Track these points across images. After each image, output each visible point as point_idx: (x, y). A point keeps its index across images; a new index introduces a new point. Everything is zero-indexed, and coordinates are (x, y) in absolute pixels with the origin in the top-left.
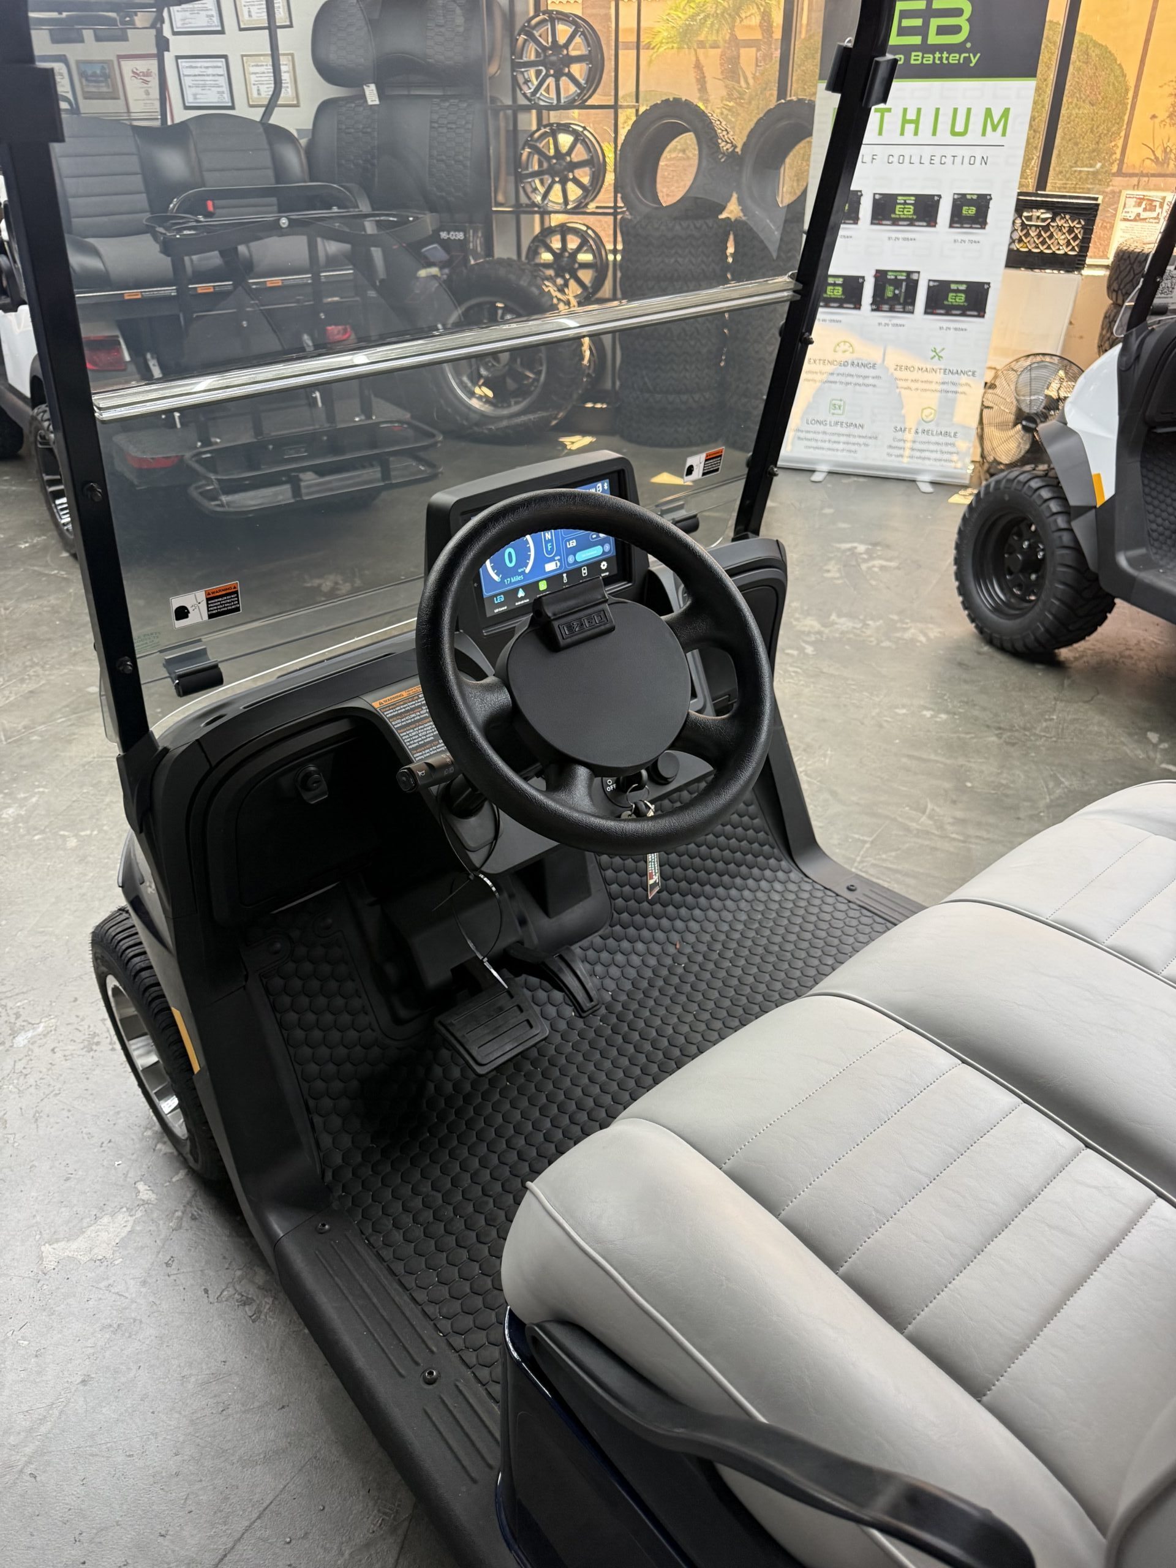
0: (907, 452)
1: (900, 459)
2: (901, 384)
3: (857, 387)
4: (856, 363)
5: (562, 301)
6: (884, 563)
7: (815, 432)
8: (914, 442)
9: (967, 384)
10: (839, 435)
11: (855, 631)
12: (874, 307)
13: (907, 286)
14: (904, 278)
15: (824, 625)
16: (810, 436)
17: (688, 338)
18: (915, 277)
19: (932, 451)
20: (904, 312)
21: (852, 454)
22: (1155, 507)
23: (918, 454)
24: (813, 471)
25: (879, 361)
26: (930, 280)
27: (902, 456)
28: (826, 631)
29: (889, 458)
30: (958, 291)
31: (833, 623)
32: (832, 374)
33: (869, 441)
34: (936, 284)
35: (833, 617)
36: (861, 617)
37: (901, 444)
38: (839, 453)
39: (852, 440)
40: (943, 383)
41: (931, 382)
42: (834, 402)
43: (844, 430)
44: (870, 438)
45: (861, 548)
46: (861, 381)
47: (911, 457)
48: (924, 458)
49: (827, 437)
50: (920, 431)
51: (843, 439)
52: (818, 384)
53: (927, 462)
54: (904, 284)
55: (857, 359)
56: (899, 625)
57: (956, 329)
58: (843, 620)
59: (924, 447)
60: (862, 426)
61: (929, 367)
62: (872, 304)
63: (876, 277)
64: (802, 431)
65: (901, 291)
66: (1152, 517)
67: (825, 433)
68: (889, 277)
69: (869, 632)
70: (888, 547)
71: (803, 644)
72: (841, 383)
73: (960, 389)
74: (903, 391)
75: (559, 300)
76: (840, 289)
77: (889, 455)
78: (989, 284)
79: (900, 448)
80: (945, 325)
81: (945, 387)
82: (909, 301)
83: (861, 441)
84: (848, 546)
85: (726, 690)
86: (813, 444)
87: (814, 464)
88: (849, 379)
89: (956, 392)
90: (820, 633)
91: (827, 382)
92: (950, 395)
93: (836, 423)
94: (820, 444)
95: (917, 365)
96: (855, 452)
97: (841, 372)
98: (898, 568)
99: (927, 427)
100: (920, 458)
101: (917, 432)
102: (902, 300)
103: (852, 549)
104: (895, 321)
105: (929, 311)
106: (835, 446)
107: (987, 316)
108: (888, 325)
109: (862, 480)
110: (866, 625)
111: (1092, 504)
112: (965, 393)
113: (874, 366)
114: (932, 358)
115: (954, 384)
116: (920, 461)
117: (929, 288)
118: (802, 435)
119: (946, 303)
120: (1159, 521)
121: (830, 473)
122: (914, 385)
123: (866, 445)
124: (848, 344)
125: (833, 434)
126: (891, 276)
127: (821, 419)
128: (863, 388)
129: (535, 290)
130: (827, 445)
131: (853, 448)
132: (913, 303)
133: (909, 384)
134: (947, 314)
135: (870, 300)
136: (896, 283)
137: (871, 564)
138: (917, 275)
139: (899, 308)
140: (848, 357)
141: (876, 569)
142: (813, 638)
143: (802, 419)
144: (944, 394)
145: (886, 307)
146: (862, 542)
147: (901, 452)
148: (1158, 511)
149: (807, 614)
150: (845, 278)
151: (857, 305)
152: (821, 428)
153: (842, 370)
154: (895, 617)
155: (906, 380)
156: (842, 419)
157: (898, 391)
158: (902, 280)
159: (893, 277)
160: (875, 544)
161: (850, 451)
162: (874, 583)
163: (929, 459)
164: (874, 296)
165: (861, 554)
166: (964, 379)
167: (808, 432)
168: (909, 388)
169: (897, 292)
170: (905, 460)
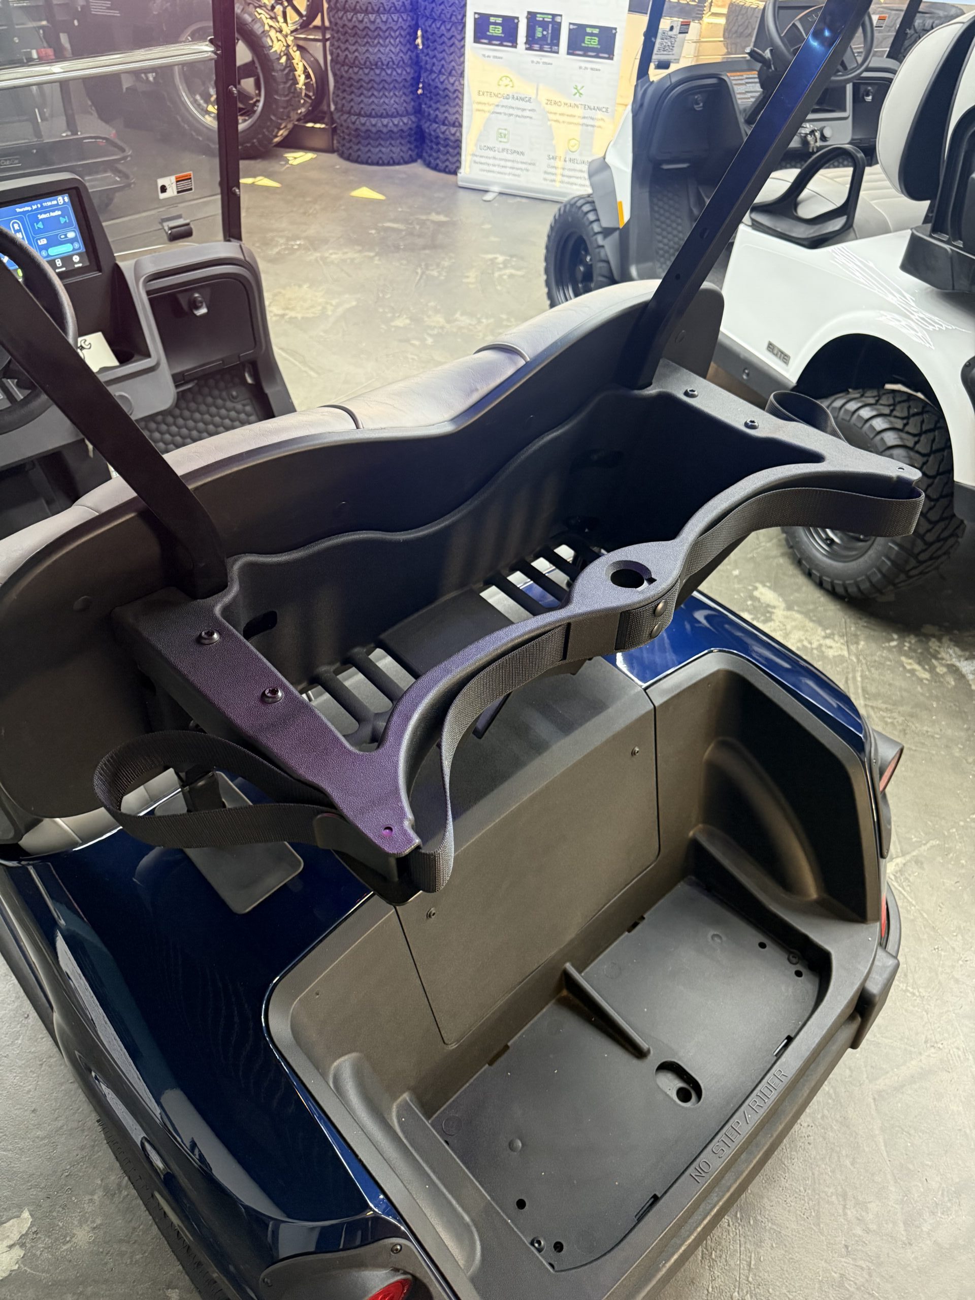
0: (559, 178)
1: (553, 183)
2: (551, 116)
3: (518, 118)
4: (515, 97)
5: (274, 28)
6: (513, 271)
7: (487, 157)
8: (564, 169)
9: (602, 120)
10: (506, 160)
11: (470, 327)
12: (527, 46)
13: (552, 27)
14: (550, 20)
15: (448, 322)
16: (483, 160)
17: (384, 67)
18: (558, 19)
19: (577, 178)
20: (551, 52)
21: (517, 178)
22: (663, 230)
23: (566, 179)
24: (486, 191)
25: (533, 97)
26: (570, 24)
27: (554, 181)
28: (448, 326)
29: (545, 182)
30: (592, 34)
31: (456, 320)
32: (497, 106)
33: (529, 167)
34: (575, 27)
35: (458, 315)
36: (479, 316)
37: (553, 171)
38: (507, 177)
39: (516, 165)
40: (584, 118)
41: (575, 116)
42: (500, 131)
43: (509, 157)
44: (530, 164)
45: (501, 258)
46: (520, 113)
47: (562, 182)
48: (572, 184)
49: (497, 162)
50: (567, 159)
51: (509, 164)
52: (487, 115)
53: (574, 187)
54: (550, 26)
55: (517, 93)
56: (505, 323)
57: (592, 69)
58: (464, 318)
59: (571, 173)
60: (522, 153)
61: (573, 103)
62: (526, 43)
63: (527, 18)
64: (476, 156)
65: (548, 33)
66: (660, 238)
67: (494, 158)
68: (538, 19)
69: (479, 328)
70: (522, 258)
71: (426, 336)
72: (505, 114)
73: (597, 123)
74: (553, 123)
75: (271, 27)
76: (500, 28)
77: (545, 179)
78: (615, 29)
79: (553, 174)
80: (583, 65)
81: (585, 121)
82: (555, 41)
83: (523, 166)
84: (490, 256)
85: (219, 357)
86: (485, 167)
87: (487, 185)
88: (511, 111)
89: (593, 126)
90: (442, 328)
91: (493, 113)
92: (589, 128)
93: (503, 150)
94: (492, 168)
95: (564, 100)
96: (519, 176)
97: (505, 104)
98: (523, 276)
99: (573, 157)
100: (568, 183)
101: (565, 161)
102: (549, 41)
103: (493, 260)
104: (545, 60)
105: (571, 51)
106: (503, 170)
107: (615, 58)
108: (538, 62)
109: (524, 200)
110: (479, 322)
111: (617, 226)
112: (600, 127)
113: (529, 100)
114: (575, 94)
115: (592, 119)
116: (569, 186)
117: (570, 30)
118: (478, 159)
119: (583, 45)
120: (666, 241)
121: (501, 194)
122: (561, 119)
123: (527, 170)
124: (508, 79)
125: (501, 159)
126: (539, 17)
127: (491, 145)
128: (522, 120)
129: (248, 18)
130: (496, 169)
131: (518, 172)
132: (558, 45)
133: (557, 117)
134: (585, 55)
135: (524, 40)
136: (544, 25)
137: (503, 272)
138: (559, 17)
139: (547, 47)
140: (509, 91)
141: (505, 277)
142: (435, 332)
143: (476, 145)
144: (584, 127)
145: (536, 47)
146: (502, 253)
147: (553, 177)
148: (665, 233)
149: (437, 311)
150: (504, 18)
151: (514, 44)
152: (491, 154)
153: (505, 102)
154: (504, 316)
155: (555, 114)
156: (507, 146)
157: (549, 123)
158: (549, 22)
159: (541, 19)
160: (512, 256)
161: (514, 175)
162: (499, 288)
163: (576, 184)
164: (527, 36)
165: (499, 264)
166: (599, 115)
167: (481, 157)
168: (557, 121)
169: (545, 33)
170: (558, 184)
